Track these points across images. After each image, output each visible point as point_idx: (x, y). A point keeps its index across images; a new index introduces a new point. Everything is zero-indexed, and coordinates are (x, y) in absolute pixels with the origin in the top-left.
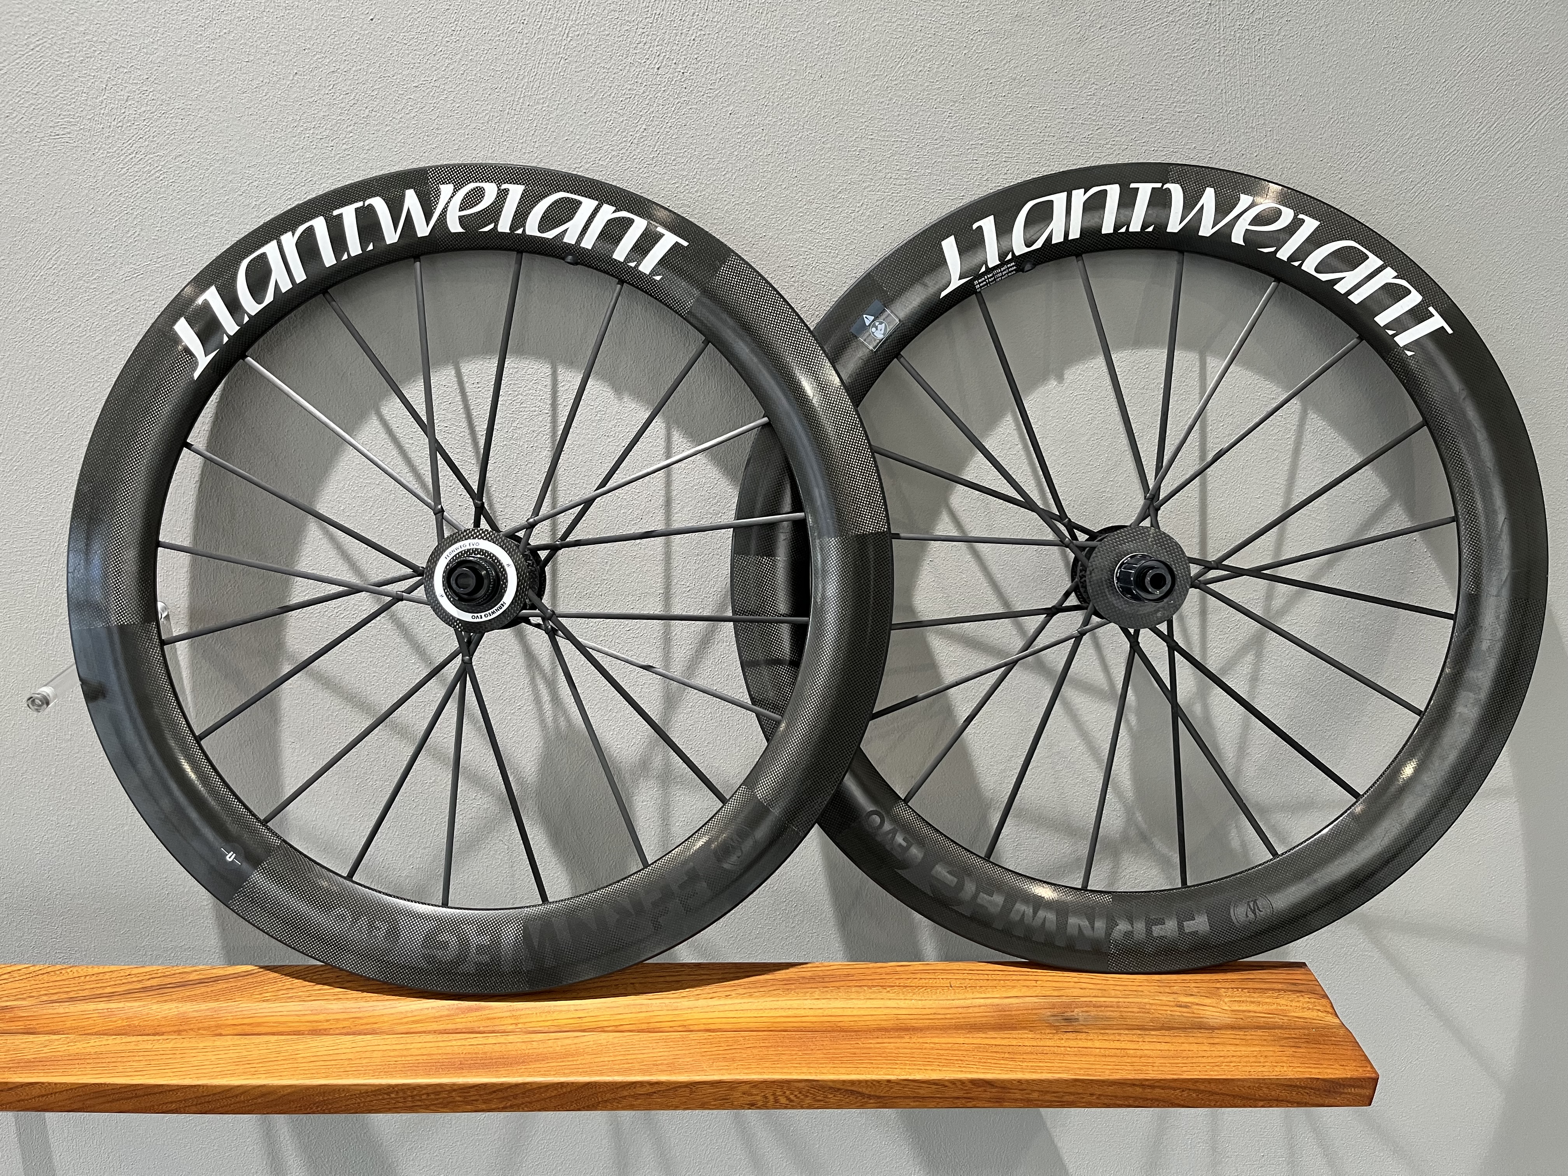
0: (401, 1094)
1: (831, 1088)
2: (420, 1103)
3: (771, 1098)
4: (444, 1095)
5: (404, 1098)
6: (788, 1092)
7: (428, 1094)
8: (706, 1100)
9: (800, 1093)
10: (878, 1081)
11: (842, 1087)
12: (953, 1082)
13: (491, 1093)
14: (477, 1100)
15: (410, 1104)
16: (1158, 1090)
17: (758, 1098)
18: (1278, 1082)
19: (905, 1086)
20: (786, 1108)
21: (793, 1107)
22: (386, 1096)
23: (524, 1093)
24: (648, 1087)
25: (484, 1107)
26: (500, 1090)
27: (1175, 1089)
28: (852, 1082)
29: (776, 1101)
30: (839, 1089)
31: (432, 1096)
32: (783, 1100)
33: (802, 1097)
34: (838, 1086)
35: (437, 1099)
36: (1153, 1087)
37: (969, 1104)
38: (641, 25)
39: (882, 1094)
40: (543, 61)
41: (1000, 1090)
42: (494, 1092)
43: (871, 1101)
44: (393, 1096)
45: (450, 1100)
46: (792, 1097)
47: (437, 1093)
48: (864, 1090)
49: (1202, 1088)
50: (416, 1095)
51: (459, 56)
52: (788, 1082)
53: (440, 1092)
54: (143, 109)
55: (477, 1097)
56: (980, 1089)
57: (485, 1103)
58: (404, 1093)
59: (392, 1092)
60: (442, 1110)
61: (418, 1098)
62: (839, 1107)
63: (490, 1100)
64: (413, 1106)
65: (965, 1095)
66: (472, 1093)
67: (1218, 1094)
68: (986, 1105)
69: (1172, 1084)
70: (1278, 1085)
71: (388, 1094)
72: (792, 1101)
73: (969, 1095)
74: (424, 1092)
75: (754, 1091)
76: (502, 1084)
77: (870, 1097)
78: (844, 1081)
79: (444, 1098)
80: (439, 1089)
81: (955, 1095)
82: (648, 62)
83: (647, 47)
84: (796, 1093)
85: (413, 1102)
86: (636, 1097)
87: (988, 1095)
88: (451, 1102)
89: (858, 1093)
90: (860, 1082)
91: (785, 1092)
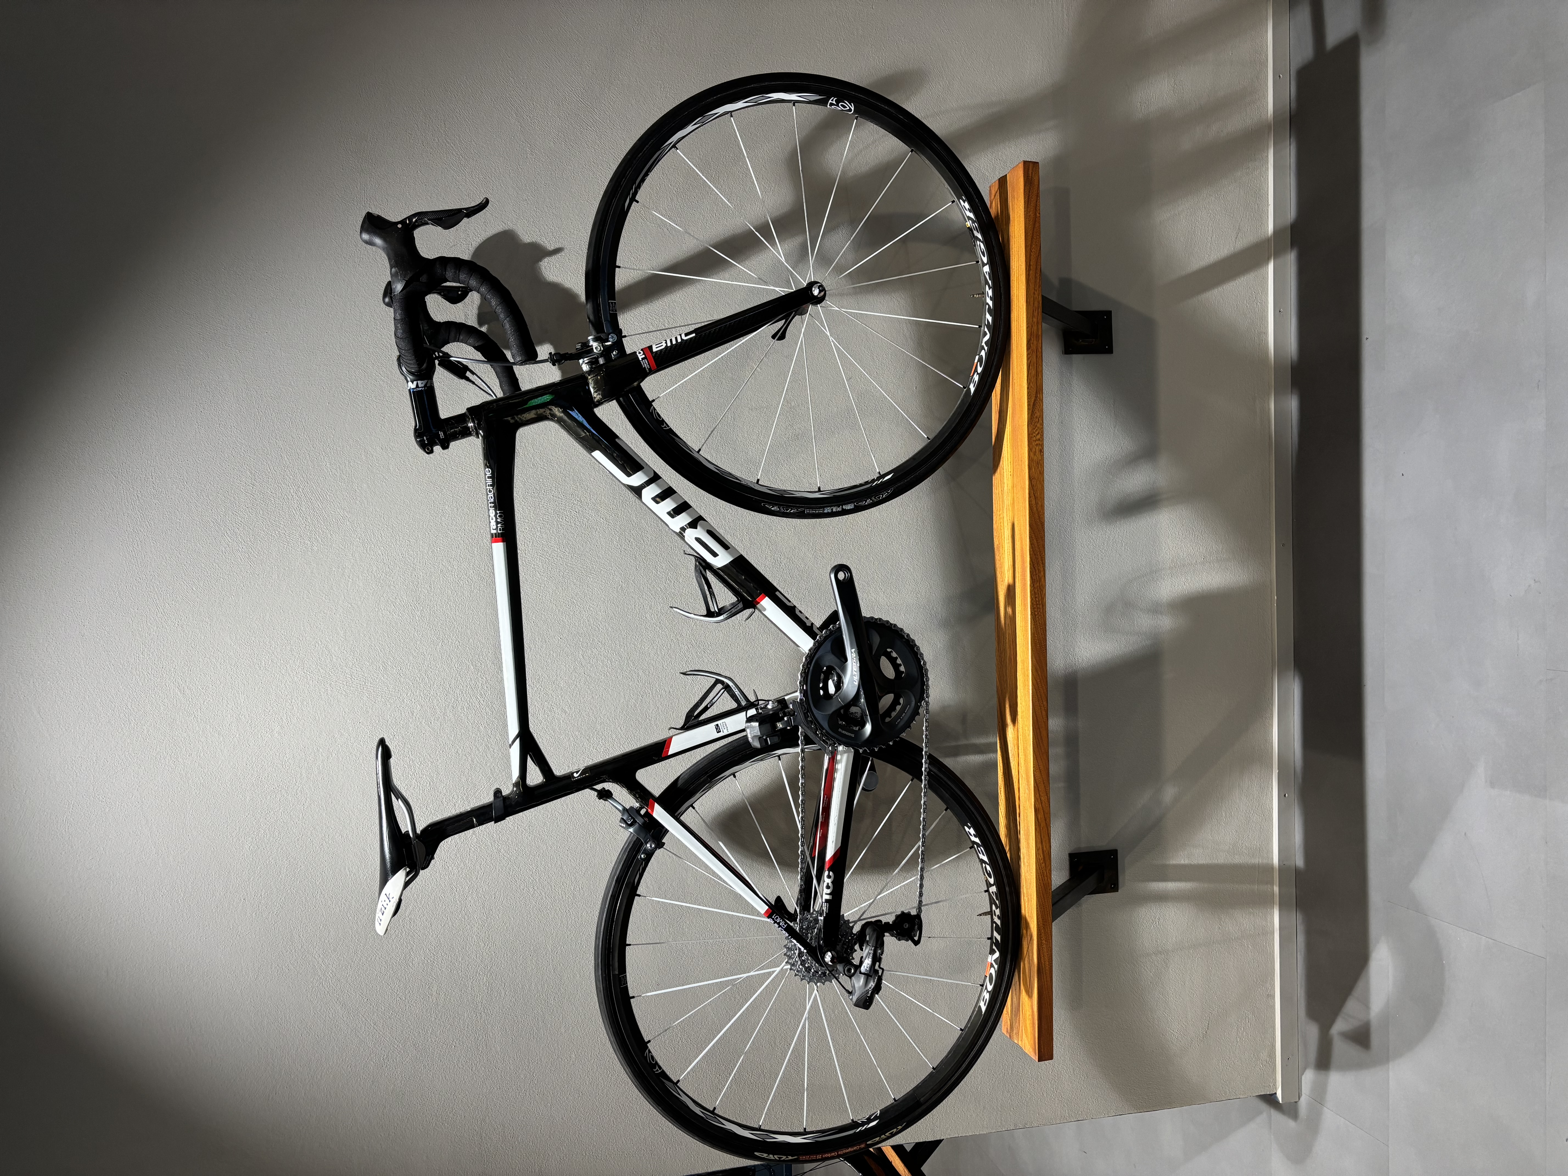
0: (1036, 610)
1: (1032, 415)
2: (1040, 602)
3: (1037, 442)
4: (1036, 591)
5: (1038, 608)
6: (1034, 435)
7: (1036, 598)
8: (1038, 472)
9: (1034, 429)
10: (1028, 393)
11: (1031, 410)
12: (1028, 359)
13: (1035, 570)
14: (1039, 576)
15: (1041, 606)
16: (1032, 263)
17: (1037, 448)
18: (1026, 208)
19: (1030, 380)
20: (1043, 435)
21: (1042, 432)
22: (1037, 616)
23: (1035, 555)
24: (1032, 498)
25: (1042, 573)
26: (1033, 565)
27: (1030, 255)
28: (1028, 405)
29: (1039, 440)
30: (1032, 411)
31: (1037, 596)
32: (1038, 437)
33: (1037, 428)
34: (1031, 411)
35: (1038, 594)
36: (1030, 265)
37: (1040, 350)
38: (558, 520)
39: (1035, 391)
40: (575, 563)
41: (1032, 336)
42: (1034, 568)
43: (1039, 396)
44: (1036, 613)
45: (1039, 588)
46: (1036, 433)
47: (1035, 593)
48: (1033, 400)
49: (1030, 243)
50: (1036, 603)
51: (575, 601)
52: (1029, 435)
53: (1034, 591)
54: (601, 743)
55: (1037, 576)
56: (1032, 346)
57: (1040, 573)
58: (1035, 608)
59: (1035, 614)
60: (1044, 592)
61: (1038, 602)
62: (1042, 410)
63: (1039, 570)
64: (1042, 605)
65: (1035, 353)
66: (1035, 578)
67: (1033, 235)
68: (1041, 342)
69: (1028, 256)
70: (1028, 207)
71: (1036, 615)
72: (1039, 433)
73: (1035, 351)
74: (1034, 599)
75: (1034, 450)
76: (1030, 564)
77: (1036, 397)
78: (1028, 409)
79: (1038, 591)
80: (1033, 593)
81: (1035, 357)
82: (574, 516)
83: (567, 517)
84: (1034, 431)
85: (1040, 605)
86: (1037, 504)
87: (1035, 342)
88: (1040, 587)
89: (1034, 402)
90: (1028, 402)
91: (1034, 436)
